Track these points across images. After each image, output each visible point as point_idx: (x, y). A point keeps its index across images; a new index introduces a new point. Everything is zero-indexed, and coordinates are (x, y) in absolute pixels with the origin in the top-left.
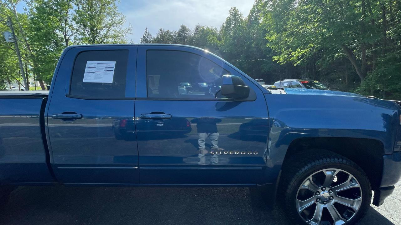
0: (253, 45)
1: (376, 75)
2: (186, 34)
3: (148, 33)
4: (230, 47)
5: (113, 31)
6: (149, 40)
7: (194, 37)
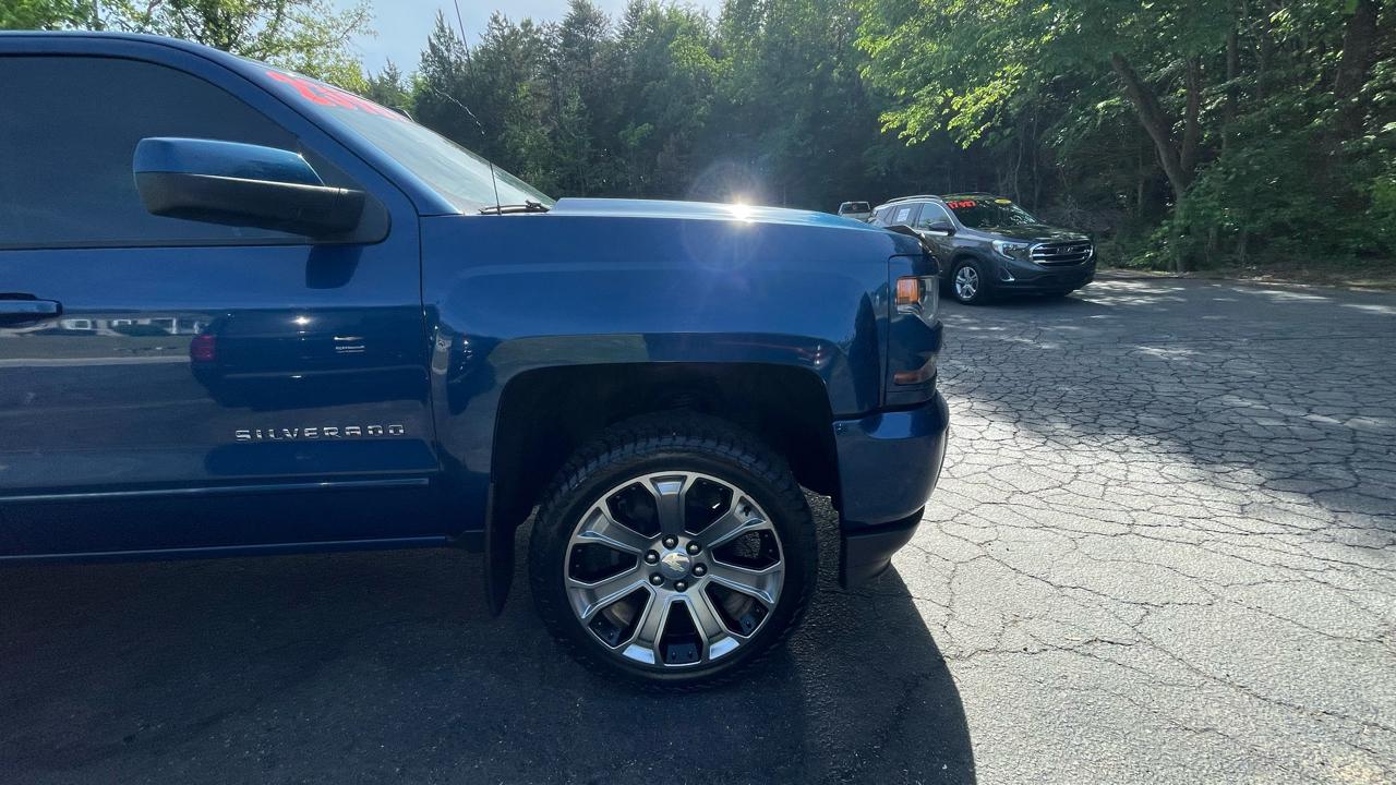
0: (835, 74)
1: (1224, 176)
2: (593, 33)
3: (447, 31)
4: (755, 82)
5: (298, 21)
6: (453, 58)
7: (624, 46)
